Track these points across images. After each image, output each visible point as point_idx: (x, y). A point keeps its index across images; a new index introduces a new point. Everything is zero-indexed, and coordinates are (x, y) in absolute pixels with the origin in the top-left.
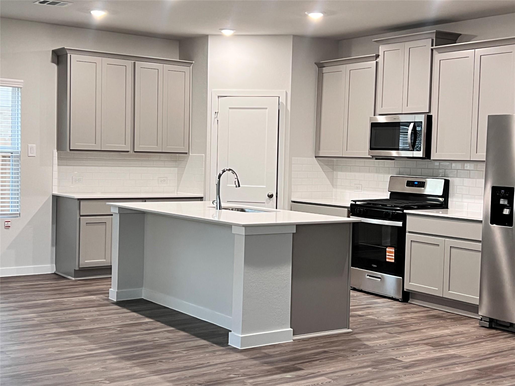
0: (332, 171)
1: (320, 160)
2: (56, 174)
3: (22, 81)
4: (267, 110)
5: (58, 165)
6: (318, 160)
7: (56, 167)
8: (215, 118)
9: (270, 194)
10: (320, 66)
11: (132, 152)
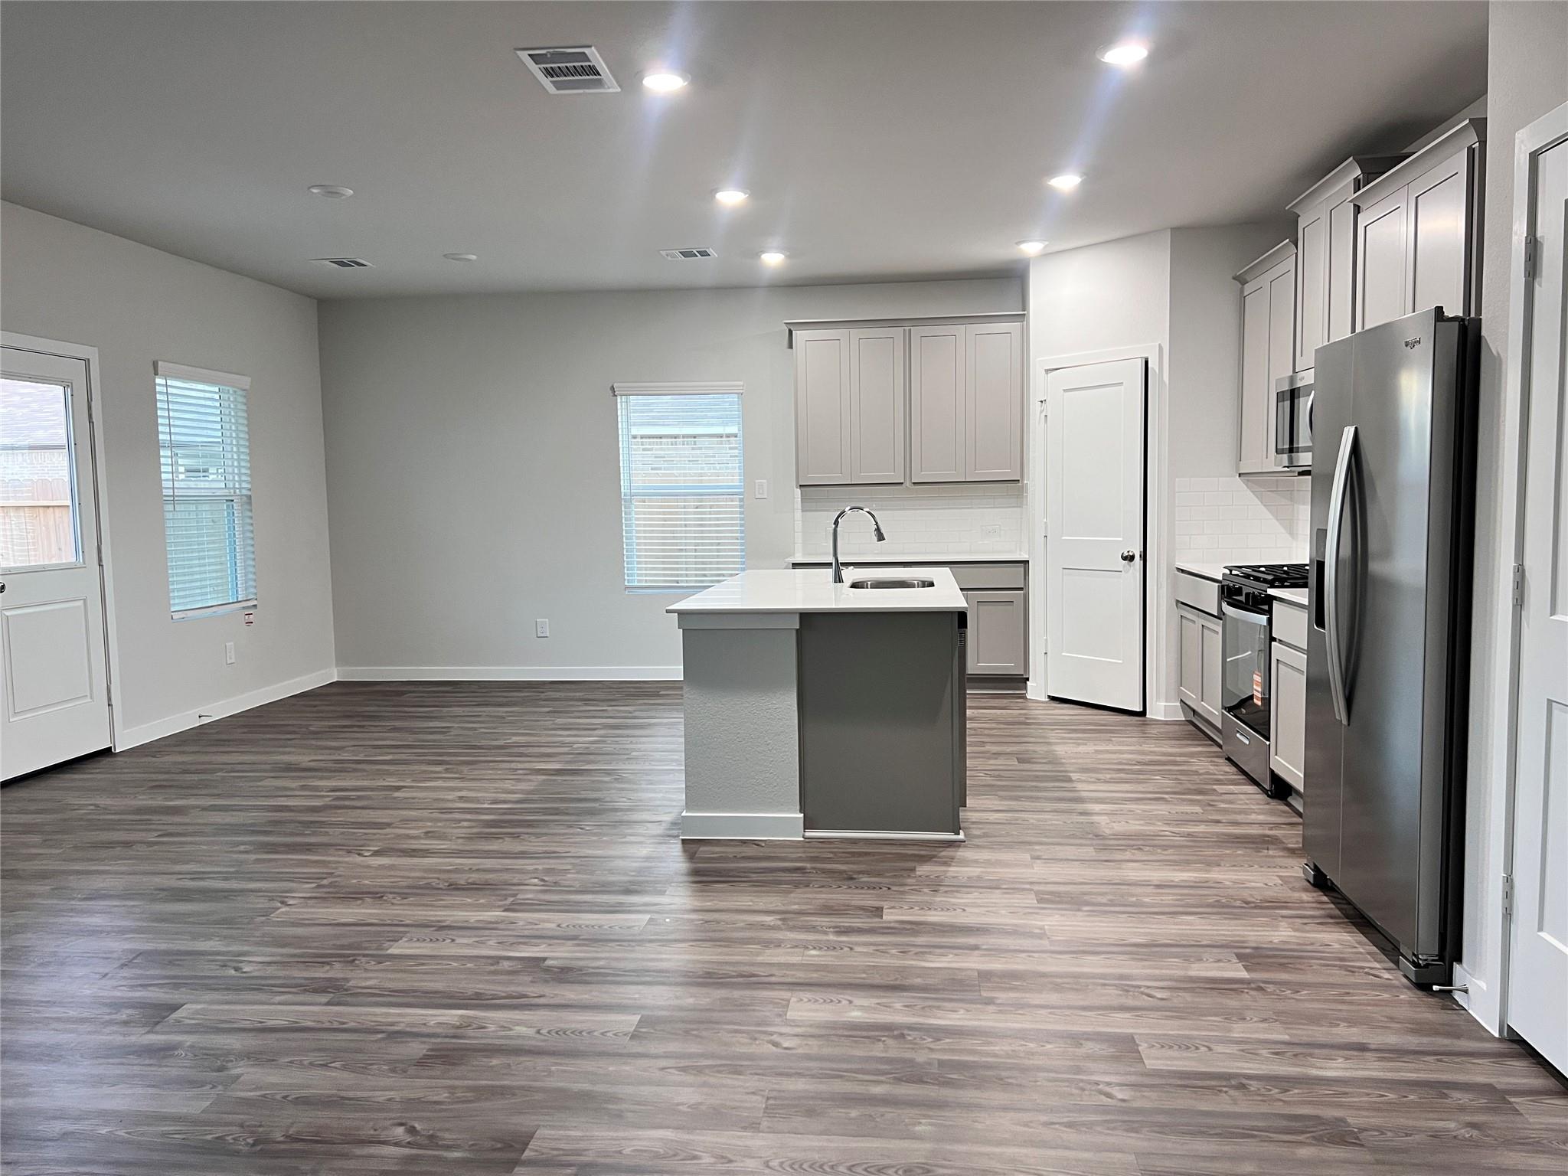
0: (1289, 503)
1: (1252, 481)
2: (799, 525)
3: (741, 383)
4: (1122, 388)
5: (803, 511)
6: (1247, 483)
7: (798, 514)
8: (1041, 412)
9: (1126, 554)
10: (1242, 280)
11: (908, 484)
